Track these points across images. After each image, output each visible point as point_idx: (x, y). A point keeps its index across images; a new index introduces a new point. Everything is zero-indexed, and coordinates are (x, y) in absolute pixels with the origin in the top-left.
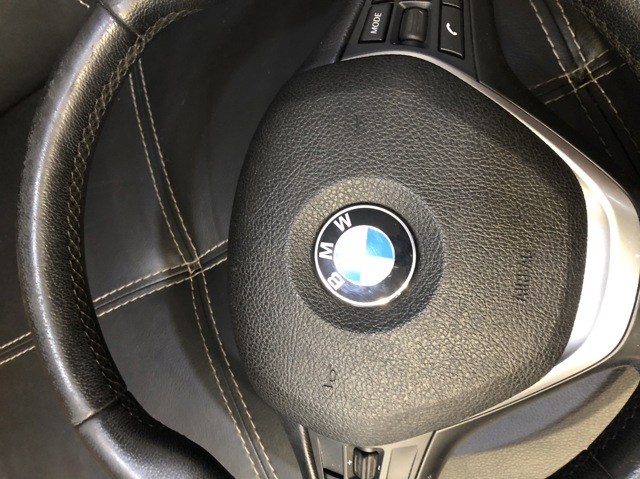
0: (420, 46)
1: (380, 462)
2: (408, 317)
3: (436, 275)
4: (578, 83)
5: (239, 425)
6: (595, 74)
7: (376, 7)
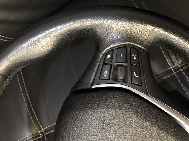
0: (124, 82)
4: (175, 70)
6: (181, 68)
7: (105, 66)
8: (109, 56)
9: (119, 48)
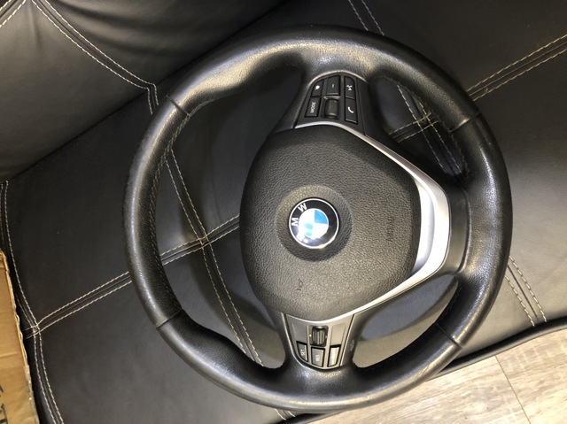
0: (336, 119)
1: (326, 334)
2: (336, 252)
3: (349, 231)
4: (423, 126)
5: (238, 335)
6: (432, 121)
7: (313, 99)
8: (318, 87)
9: (330, 77)
